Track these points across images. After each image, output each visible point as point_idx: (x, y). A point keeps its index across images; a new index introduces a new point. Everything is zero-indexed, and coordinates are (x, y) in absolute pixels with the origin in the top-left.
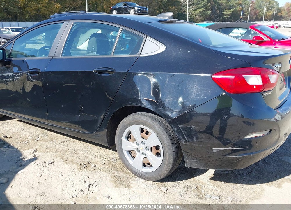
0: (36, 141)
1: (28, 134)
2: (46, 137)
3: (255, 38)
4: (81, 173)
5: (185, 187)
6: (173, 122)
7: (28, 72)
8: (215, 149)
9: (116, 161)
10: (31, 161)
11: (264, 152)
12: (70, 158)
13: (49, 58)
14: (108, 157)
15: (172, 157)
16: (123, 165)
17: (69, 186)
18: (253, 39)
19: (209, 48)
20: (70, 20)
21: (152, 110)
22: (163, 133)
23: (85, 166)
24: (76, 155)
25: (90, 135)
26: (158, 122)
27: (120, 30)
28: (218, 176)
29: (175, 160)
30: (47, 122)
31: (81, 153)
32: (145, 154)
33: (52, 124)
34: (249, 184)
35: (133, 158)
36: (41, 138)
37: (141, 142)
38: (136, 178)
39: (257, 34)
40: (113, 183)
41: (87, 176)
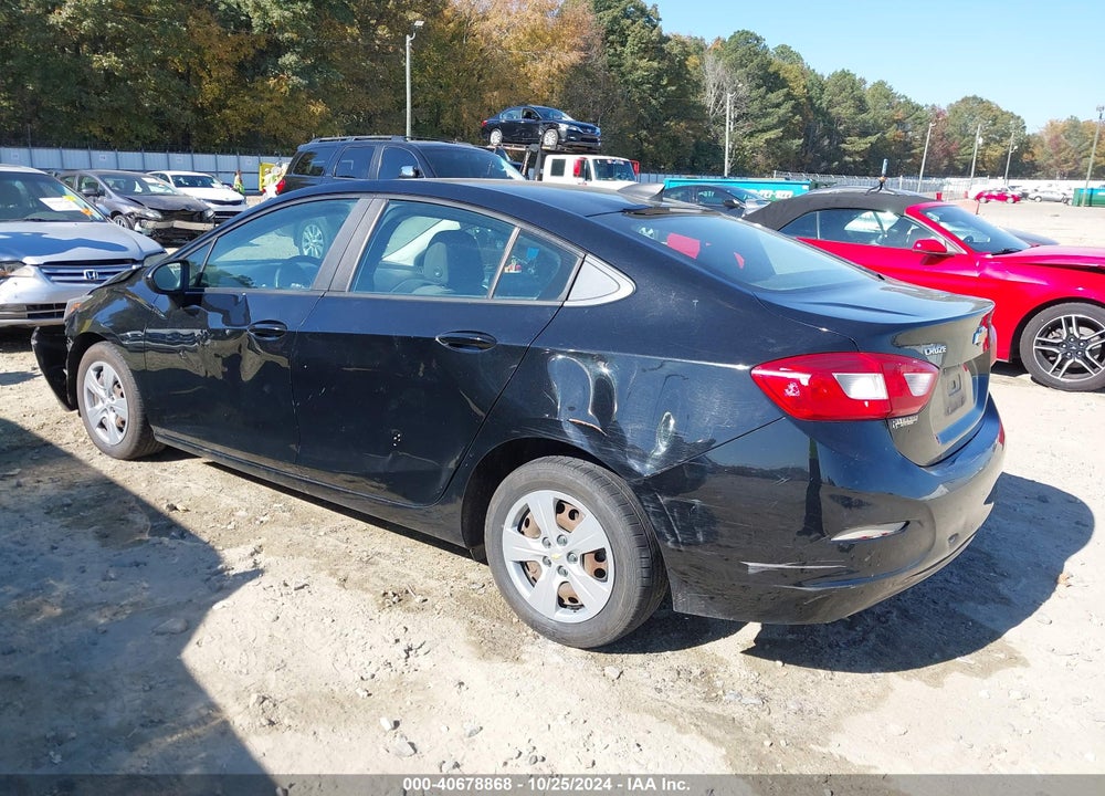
0: (258, 522)
1: (235, 504)
2: (287, 515)
3: (919, 245)
4: (384, 616)
5: (671, 668)
6: (646, 488)
7: (252, 331)
8: (754, 566)
9: (482, 591)
10: (248, 577)
11: (892, 579)
12: (355, 576)
13: (312, 293)
14: (461, 577)
15: (639, 584)
16: (504, 601)
17: (351, 649)
18: (915, 247)
19: (749, 295)
20: (378, 192)
21: (590, 451)
22: (615, 514)
23: (395, 599)
24: (372, 569)
25: (412, 513)
26: (605, 484)
27: (516, 231)
28: (768, 646)
29: (647, 592)
30: (290, 469)
31: (384, 562)
32: (566, 573)
33: (306, 477)
34: (851, 671)
35: (533, 581)
36: (272, 517)
37: (555, 539)
38: (536, 638)
39: (928, 233)
40: (473, 649)
41: (401, 626)
